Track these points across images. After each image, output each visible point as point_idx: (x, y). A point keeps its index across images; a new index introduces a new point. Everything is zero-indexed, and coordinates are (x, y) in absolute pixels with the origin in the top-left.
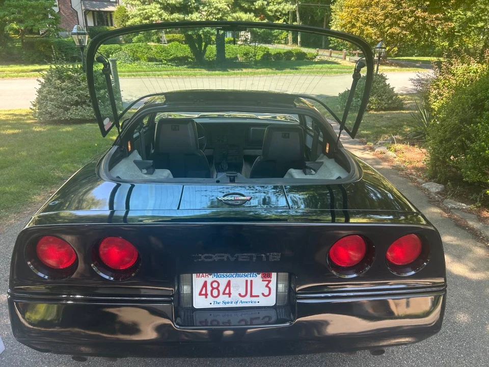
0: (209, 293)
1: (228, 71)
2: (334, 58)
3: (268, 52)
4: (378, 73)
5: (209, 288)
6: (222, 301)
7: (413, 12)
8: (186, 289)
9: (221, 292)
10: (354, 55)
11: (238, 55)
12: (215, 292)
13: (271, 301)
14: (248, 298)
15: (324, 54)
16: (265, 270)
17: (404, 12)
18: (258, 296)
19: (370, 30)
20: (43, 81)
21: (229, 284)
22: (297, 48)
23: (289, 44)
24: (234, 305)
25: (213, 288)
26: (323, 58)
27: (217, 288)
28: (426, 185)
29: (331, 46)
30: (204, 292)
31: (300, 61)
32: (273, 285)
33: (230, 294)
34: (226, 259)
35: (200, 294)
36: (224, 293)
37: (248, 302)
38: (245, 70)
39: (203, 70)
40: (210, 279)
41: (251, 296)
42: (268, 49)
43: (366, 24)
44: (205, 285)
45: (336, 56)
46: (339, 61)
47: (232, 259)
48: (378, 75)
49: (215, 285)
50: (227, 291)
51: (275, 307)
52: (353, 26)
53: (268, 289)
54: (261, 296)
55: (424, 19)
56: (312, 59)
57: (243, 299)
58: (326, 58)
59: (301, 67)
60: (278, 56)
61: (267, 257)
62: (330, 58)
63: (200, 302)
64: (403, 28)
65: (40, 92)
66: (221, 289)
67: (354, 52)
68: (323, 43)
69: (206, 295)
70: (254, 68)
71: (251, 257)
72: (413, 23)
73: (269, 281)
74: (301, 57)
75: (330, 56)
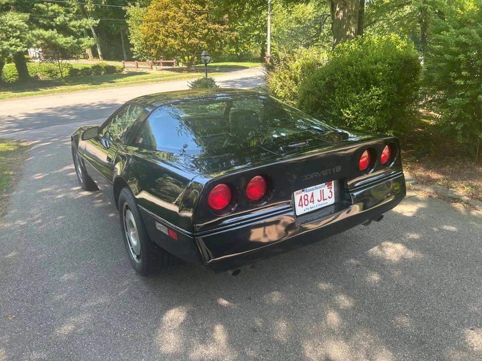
0: (303, 203)
1: (39, 90)
2: (141, 69)
3: (71, 68)
4: (208, 77)
5: (303, 200)
6: (310, 207)
7: (205, 24)
9: (309, 201)
10: (159, 64)
11: (39, 74)
12: (306, 202)
13: (333, 201)
14: (322, 202)
15: (130, 66)
17: (198, 26)
18: (326, 199)
19: (172, 41)
21: (312, 196)
22: (100, 62)
23: (90, 58)
24: (315, 208)
25: (305, 200)
26: (130, 70)
27: (307, 199)
29: (134, 57)
30: (301, 204)
31: (112, 75)
32: (333, 190)
34: (317, 176)
35: (299, 206)
36: (311, 202)
37: (322, 204)
38: (59, 88)
39: (9, 92)
40: (303, 194)
41: (324, 200)
42: (71, 65)
43: (167, 37)
44: (301, 199)
45: (143, 67)
46: (147, 71)
47: (320, 175)
48: (209, 79)
49: (306, 197)
50: (312, 200)
51: (334, 204)
52: (156, 39)
53: (330, 193)
54: (328, 199)
55: (216, 31)
56: (120, 71)
57: (320, 203)
58: (134, 70)
59: (117, 80)
60: (86, 71)
61: (335, 170)
62: (138, 69)
63: (299, 211)
66: (309, 199)
67: (157, 61)
68: (125, 55)
69: (302, 205)
70: (67, 85)
71: (328, 172)
72: (207, 34)
73: (331, 188)
74: (111, 70)
75: (138, 67)
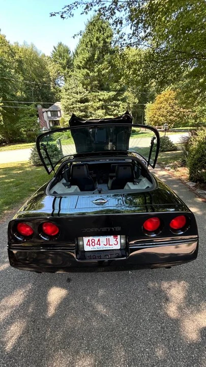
5: (91, 242)
6: (97, 248)
7: (178, 109)
8: (81, 243)
9: (96, 243)
12: (93, 244)
13: (118, 247)
14: (108, 246)
16: (115, 234)
17: (175, 110)
18: (112, 245)
19: (161, 118)
20: (33, 150)
21: (99, 240)
24: (102, 249)
26: (142, 131)
28: (188, 184)
30: (88, 244)
32: (118, 240)
33: (100, 244)
34: (96, 230)
37: (108, 247)
40: (91, 238)
43: (159, 116)
44: (89, 241)
49: (93, 241)
50: (98, 243)
51: (120, 249)
52: (154, 117)
53: (116, 242)
54: (114, 245)
55: (184, 112)
56: (138, 132)
57: (106, 246)
61: (115, 229)
63: (87, 248)
64: (175, 117)
65: (32, 154)
69: (90, 245)
71: (108, 229)
72: (179, 114)
